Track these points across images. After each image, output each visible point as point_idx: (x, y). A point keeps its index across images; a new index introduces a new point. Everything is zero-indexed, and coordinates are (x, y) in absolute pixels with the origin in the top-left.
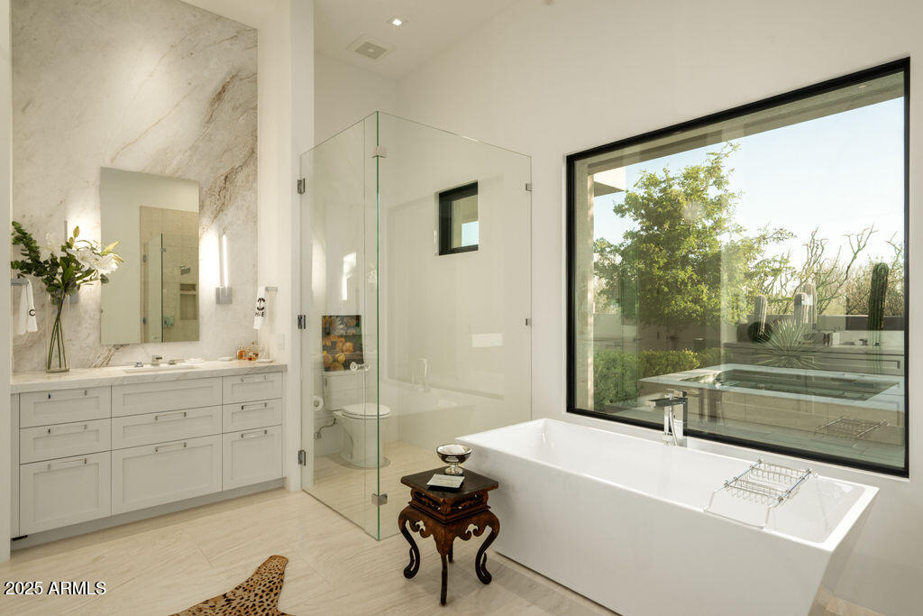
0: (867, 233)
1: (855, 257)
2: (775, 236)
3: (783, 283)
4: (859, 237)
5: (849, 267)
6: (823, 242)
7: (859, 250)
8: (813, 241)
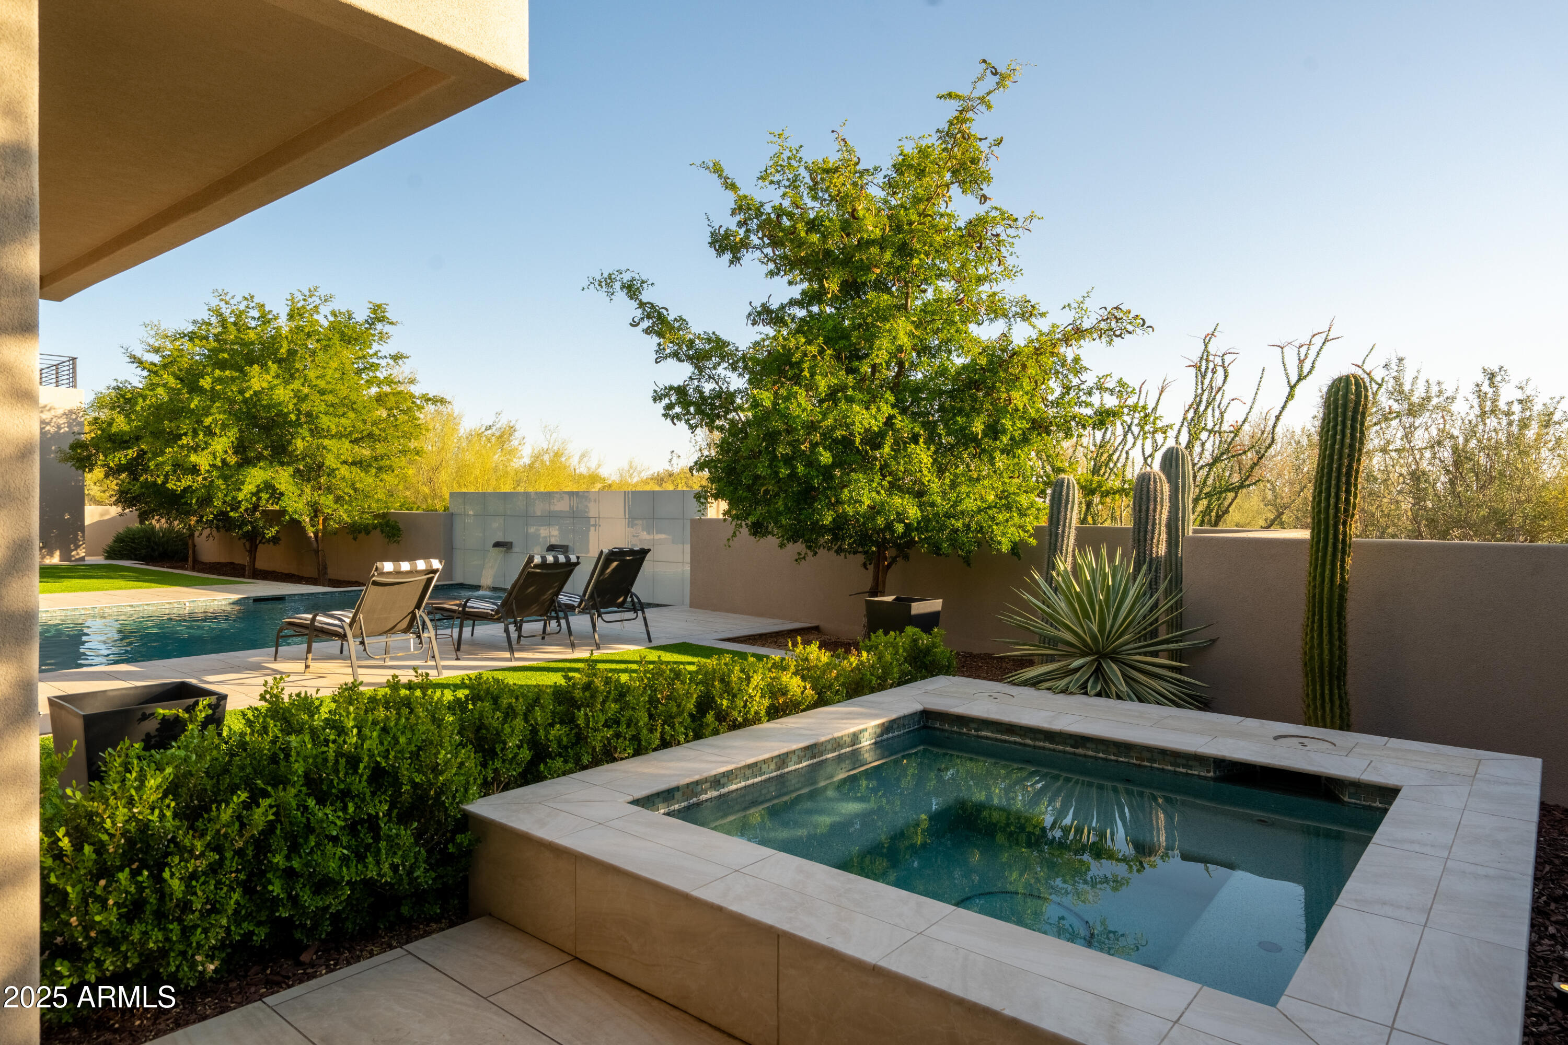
0: (1318, 341)
1: (1290, 396)
2: (1103, 325)
3: (1147, 453)
4: (1303, 351)
5: (1278, 418)
6: (1228, 359)
7: (1300, 379)
8: (1206, 356)
